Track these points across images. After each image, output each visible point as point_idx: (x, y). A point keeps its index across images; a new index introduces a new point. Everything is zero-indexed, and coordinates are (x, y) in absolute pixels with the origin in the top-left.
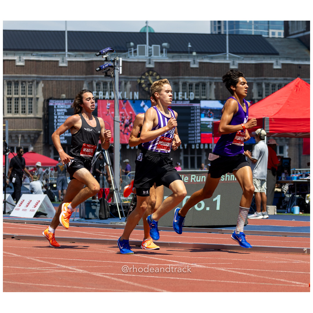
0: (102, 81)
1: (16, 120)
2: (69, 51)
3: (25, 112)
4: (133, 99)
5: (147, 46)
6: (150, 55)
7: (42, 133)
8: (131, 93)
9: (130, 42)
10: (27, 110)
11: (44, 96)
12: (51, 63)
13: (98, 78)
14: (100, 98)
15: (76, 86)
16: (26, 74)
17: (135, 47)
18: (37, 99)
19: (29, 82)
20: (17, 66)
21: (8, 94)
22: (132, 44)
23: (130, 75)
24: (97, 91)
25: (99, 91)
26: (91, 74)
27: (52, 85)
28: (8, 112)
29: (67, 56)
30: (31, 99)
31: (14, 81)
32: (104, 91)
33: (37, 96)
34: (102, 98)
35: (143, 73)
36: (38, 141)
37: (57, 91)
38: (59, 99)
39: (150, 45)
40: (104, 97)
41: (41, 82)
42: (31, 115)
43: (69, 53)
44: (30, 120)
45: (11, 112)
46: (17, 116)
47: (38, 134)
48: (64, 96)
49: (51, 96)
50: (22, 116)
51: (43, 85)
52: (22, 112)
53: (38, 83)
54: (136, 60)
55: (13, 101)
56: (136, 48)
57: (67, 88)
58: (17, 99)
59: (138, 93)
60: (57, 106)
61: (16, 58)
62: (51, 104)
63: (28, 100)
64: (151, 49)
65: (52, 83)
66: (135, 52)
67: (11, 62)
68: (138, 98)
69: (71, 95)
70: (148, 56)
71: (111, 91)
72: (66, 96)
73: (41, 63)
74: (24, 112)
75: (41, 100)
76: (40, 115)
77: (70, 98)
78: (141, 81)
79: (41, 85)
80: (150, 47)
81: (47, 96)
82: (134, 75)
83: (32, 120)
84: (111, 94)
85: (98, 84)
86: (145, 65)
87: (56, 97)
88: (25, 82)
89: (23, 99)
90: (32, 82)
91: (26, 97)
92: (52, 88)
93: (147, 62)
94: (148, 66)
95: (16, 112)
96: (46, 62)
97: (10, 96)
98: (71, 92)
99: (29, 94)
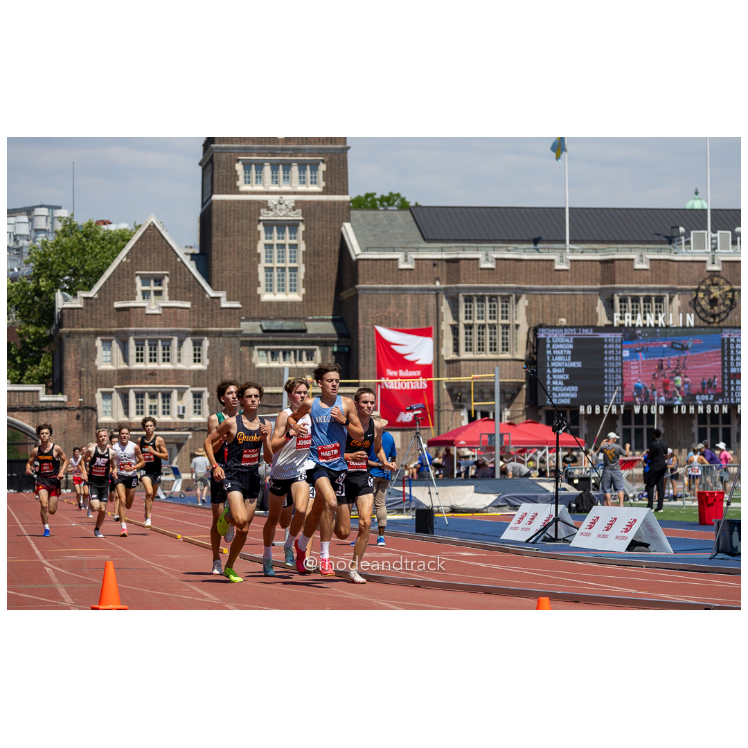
0: (630, 296)
1: (480, 363)
2: (571, 242)
3: (495, 350)
4: (684, 327)
5: (708, 234)
6: (714, 249)
7: (525, 386)
8: (681, 315)
9: (678, 227)
10: (499, 346)
11: (529, 321)
12: (541, 263)
13: (622, 289)
14: (626, 325)
15: (584, 304)
16: (497, 283)
17: (687, 235)
18: (517, 326)
19: (503, 297)
20: (481, 269)
21: (466, 318)
22: (682, 229)
23: (679, 283)
24: (621, 312)
25: (625, 312)
26: (611, 284)
27: (543, 303)
28: (466, 350)
29: (568, 251)
30: (506, 327)
31: (476, 296)
32: (633, 312)
33: (517, 322)
34: (630, 325)
35: (701, 280)
36: (516, 400)
37: (551, 312)
38: (555, 327)
39: (714, 231)
40: (634, 322)
41: (524, 296)
42: (507, 355)
43: (572, 246)
44: (504, 363)
45: (471, 350)
46: (483, 356)
47: (518, 387)
48: (563, 321)
49: (541, 322)
50: (491, 356)
51: (526, 303)
52: (491, 350)
53: (517, 300)
54: (689, 258)
55: (475, 330)
56: (690, 236)
57: (569, 308)
58: (483, 326)
59: (693, 315)
60: (551, 339)
61: (480, 255)
62: (541, 336)
63: (500, 327)
64: (716, 238)
65: (543, 299)
66: (688, 243)
67: (471, 262)
68: (692, 325)
69: (576, 319)
70: (710, 250)
71: (645, 312)
72: (567, 321)
73: (524, 263)
74: (493, 350)
75: (524, 328)
76: (521, 354)
77: (573, 324)
78: (697, 295)
79: (524, 302)
80: (714, 235)
81: (533, 321)
82: (686, 284)
83: (508, 363)
84: (645, 318)
85: (623, 300)
86: (705, 267)
87: (549, 324)
88: (496, 297)
89: (493, 327)
90: (508, 297)
91: (498, 324)
92: (543, 307)
93: (709, 262)
94: (710, 267)
95: (481, 350)
96: (533, 262)
97: (470, 322)
98: (576, 314)
99: (502, 318)
